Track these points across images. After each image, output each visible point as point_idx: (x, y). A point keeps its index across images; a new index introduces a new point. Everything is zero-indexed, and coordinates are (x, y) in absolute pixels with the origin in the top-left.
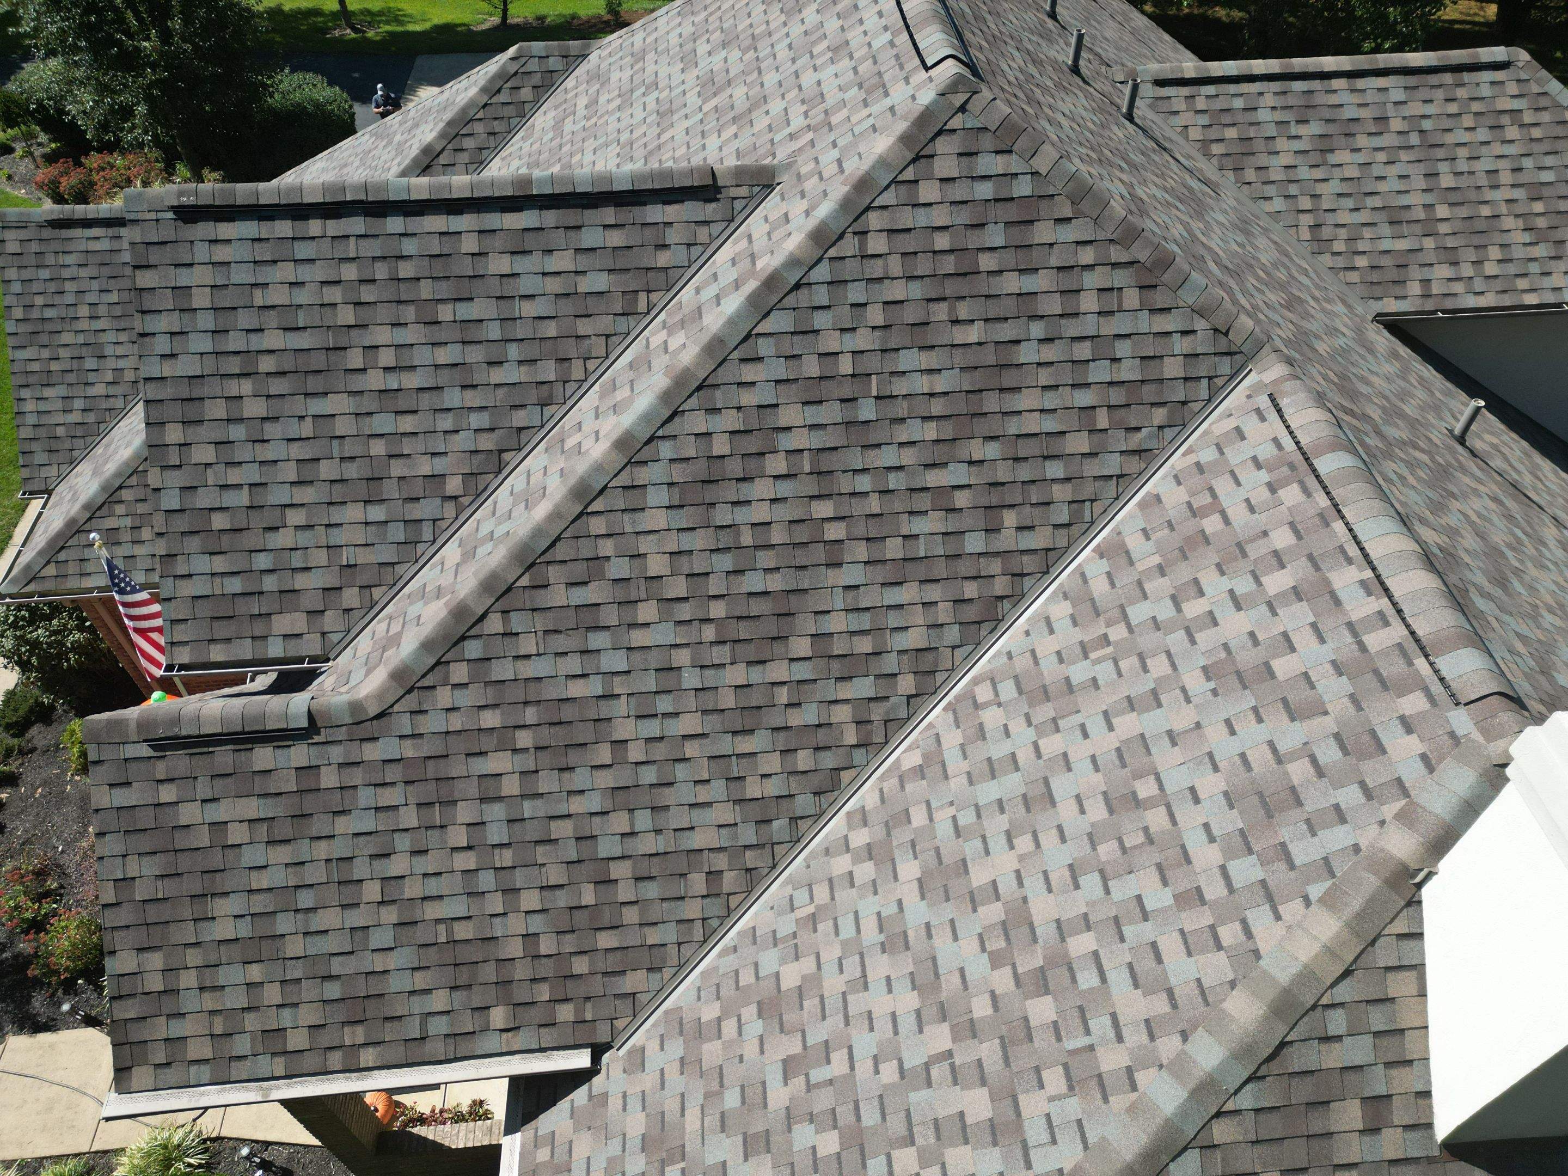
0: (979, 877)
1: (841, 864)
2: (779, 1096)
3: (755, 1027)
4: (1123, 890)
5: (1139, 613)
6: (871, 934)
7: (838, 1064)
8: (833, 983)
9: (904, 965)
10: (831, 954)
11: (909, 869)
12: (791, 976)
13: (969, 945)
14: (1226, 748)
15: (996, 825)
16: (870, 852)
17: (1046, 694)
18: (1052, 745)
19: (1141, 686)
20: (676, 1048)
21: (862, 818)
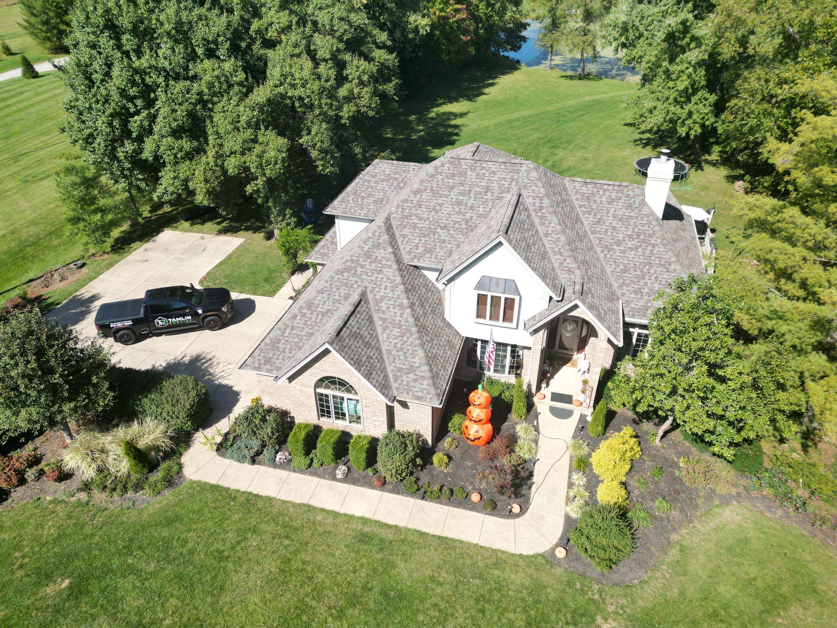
0: (621, 239)
1: (608, 256)
2: (638, 273)
3: (627, 274)
4: (632, 223)
5: (594, 207)
6: (622, 255)
7: (637, 264)
8: (626, 261)
9: (629, 252)
10: (621, 261)
11: (615, 247)
12: (622, 267)
13: (629, 243)
14: (620, 207)
15: (615, 234)
16: (609, 251)
17: (599, 222)
18: (607, 224)
19: (606, 211)
20: (624, 287)
21: (602, 251)
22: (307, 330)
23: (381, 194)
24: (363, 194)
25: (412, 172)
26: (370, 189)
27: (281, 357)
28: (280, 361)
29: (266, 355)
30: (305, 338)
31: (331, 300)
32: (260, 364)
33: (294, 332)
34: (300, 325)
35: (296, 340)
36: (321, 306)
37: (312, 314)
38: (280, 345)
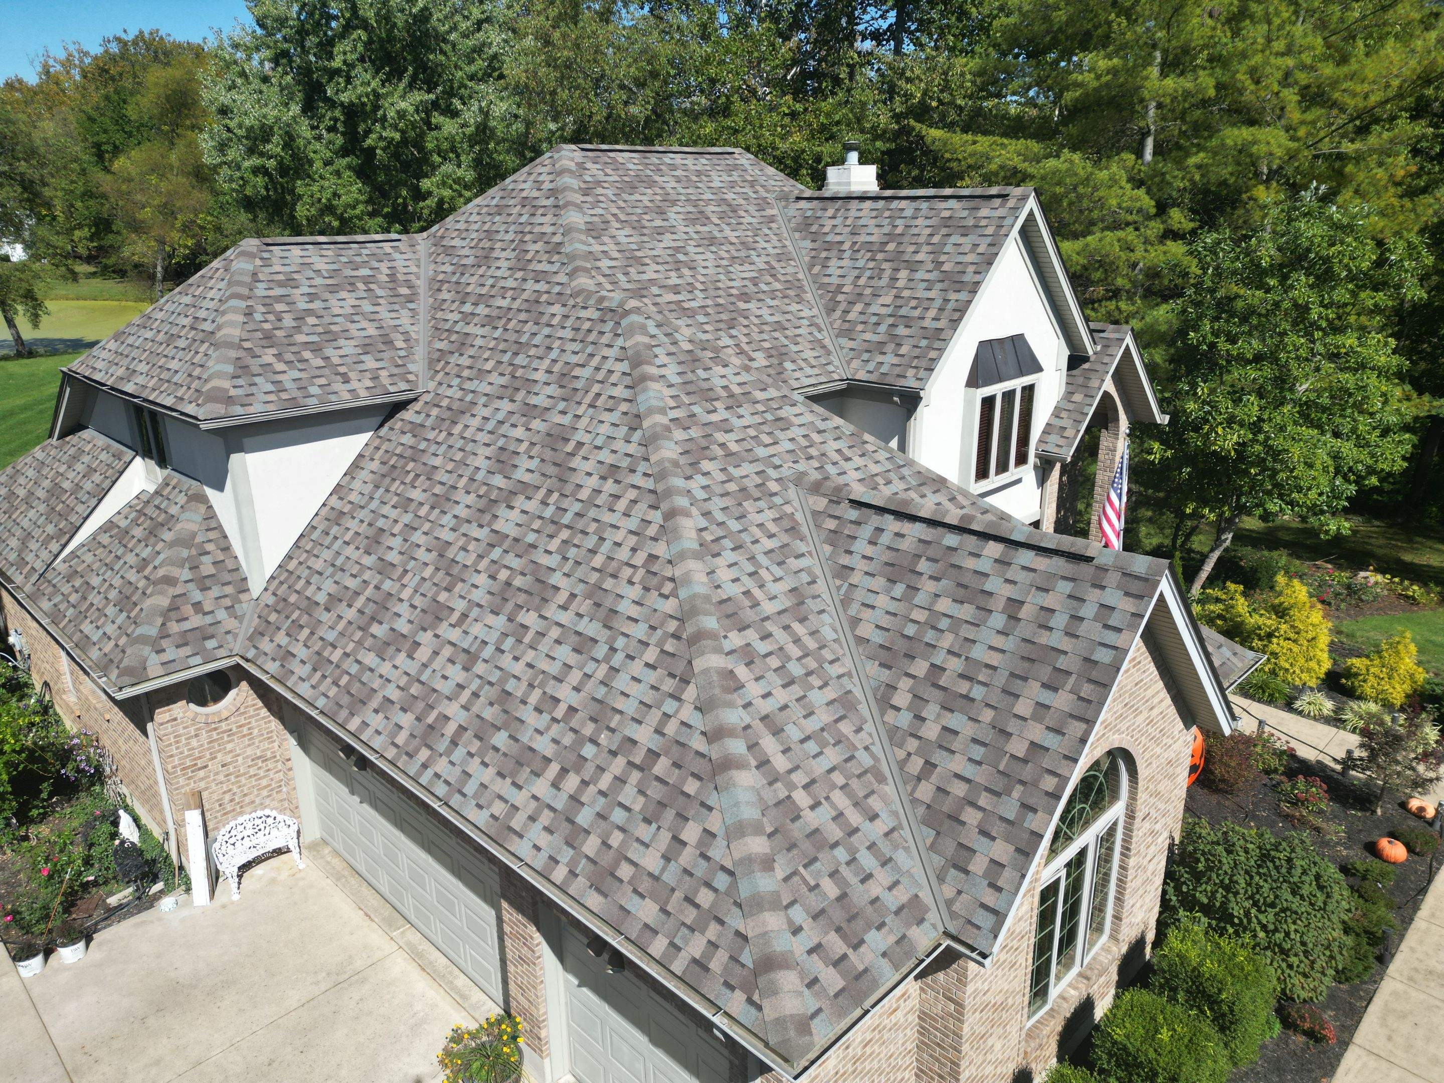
22: (818, 698)
23: (364, 324)
24: (301, 338)
25: (397, 256)
26: (311, 320)
27: (867, 861)
28: (883, 877)
29: (814, 901)
30: (846, 728)
31: (763, 560)
32: (839, 962)
33: (793, 733)
34: (781, 696)
35: (833, 756)
36: (757, 593)
37: (766, 636)
38: (812, 819)
